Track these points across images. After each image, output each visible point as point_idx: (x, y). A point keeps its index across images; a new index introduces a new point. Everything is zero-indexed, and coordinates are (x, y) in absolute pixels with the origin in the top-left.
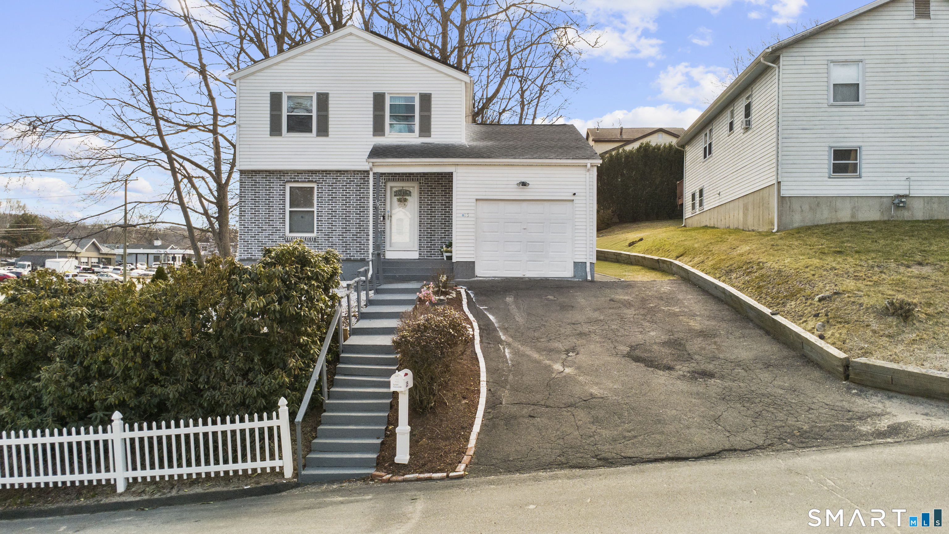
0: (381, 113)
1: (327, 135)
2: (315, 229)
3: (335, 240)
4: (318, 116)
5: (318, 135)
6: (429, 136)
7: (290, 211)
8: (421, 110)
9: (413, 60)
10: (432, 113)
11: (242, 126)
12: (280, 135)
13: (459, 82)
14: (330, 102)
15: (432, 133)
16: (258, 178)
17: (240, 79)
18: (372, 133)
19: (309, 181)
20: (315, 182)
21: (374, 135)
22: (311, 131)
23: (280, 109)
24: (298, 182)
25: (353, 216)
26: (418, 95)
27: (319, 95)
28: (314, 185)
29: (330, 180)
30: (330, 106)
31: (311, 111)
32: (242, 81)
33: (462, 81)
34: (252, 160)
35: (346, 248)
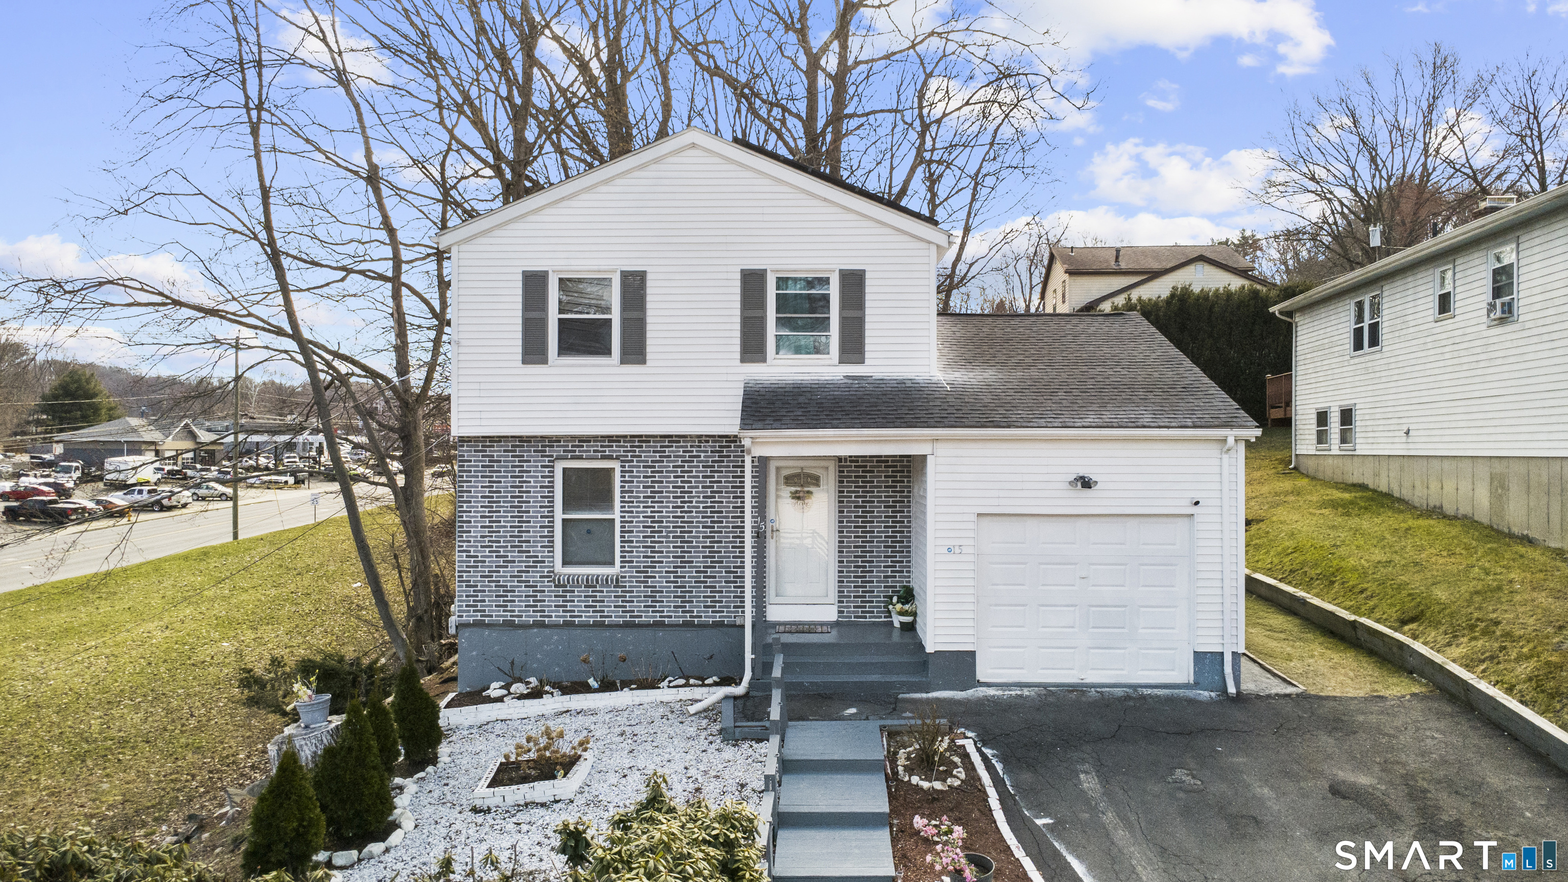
0: (757, 313)
1: (643, 361)
2: (618, 560)
3: (660, 581)
4: (624, 321)
5: (623, 362)
6: (862, 361)
7: (564, 520)
8: (843, 306)
9: (825, 200)
10: (868, 311)
11: (463, 342)
12: (544, 361)
13: (923, 245)
14: (649, 291)
15: (867, 355)
16: (496, 452)
17: (458, 243)
18: (738, 356)
19: (604, 458)
20: (617, 458)
21: (743, 360)
22: (607, 352)
23: (544, 308)
24: (580, 458)
25: (698, 531)
26: (837, 273)
27: (625, 275)
28: (616, 465)
29: (648, 455)
30: (649, 298)
31: (607, 310)
32: (464, 247)
33: (929, 242)
34: (484, 415)
35: (684, 599)
